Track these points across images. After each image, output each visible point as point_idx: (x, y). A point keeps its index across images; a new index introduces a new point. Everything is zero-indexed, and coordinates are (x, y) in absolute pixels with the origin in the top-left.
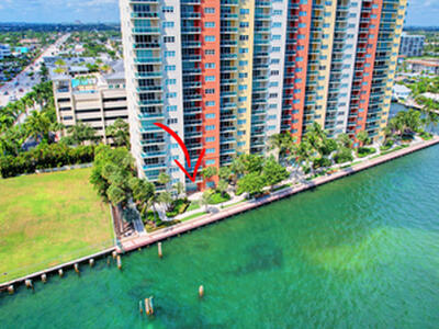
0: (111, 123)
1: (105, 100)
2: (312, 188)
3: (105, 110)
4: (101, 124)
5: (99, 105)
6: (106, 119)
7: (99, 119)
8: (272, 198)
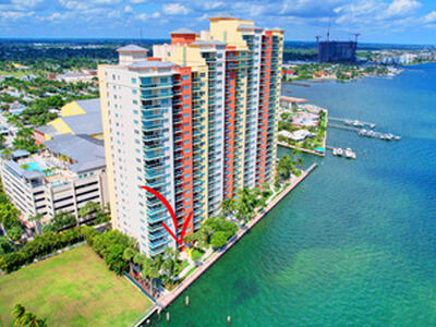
0: (83, 204)
1: (76, 188)
2: (249, 231)
3: (77, 196)
4: (74, 207)
5: (72, 193)
6: (78, 203)
7: (72, 204)
8: (229, 245)
